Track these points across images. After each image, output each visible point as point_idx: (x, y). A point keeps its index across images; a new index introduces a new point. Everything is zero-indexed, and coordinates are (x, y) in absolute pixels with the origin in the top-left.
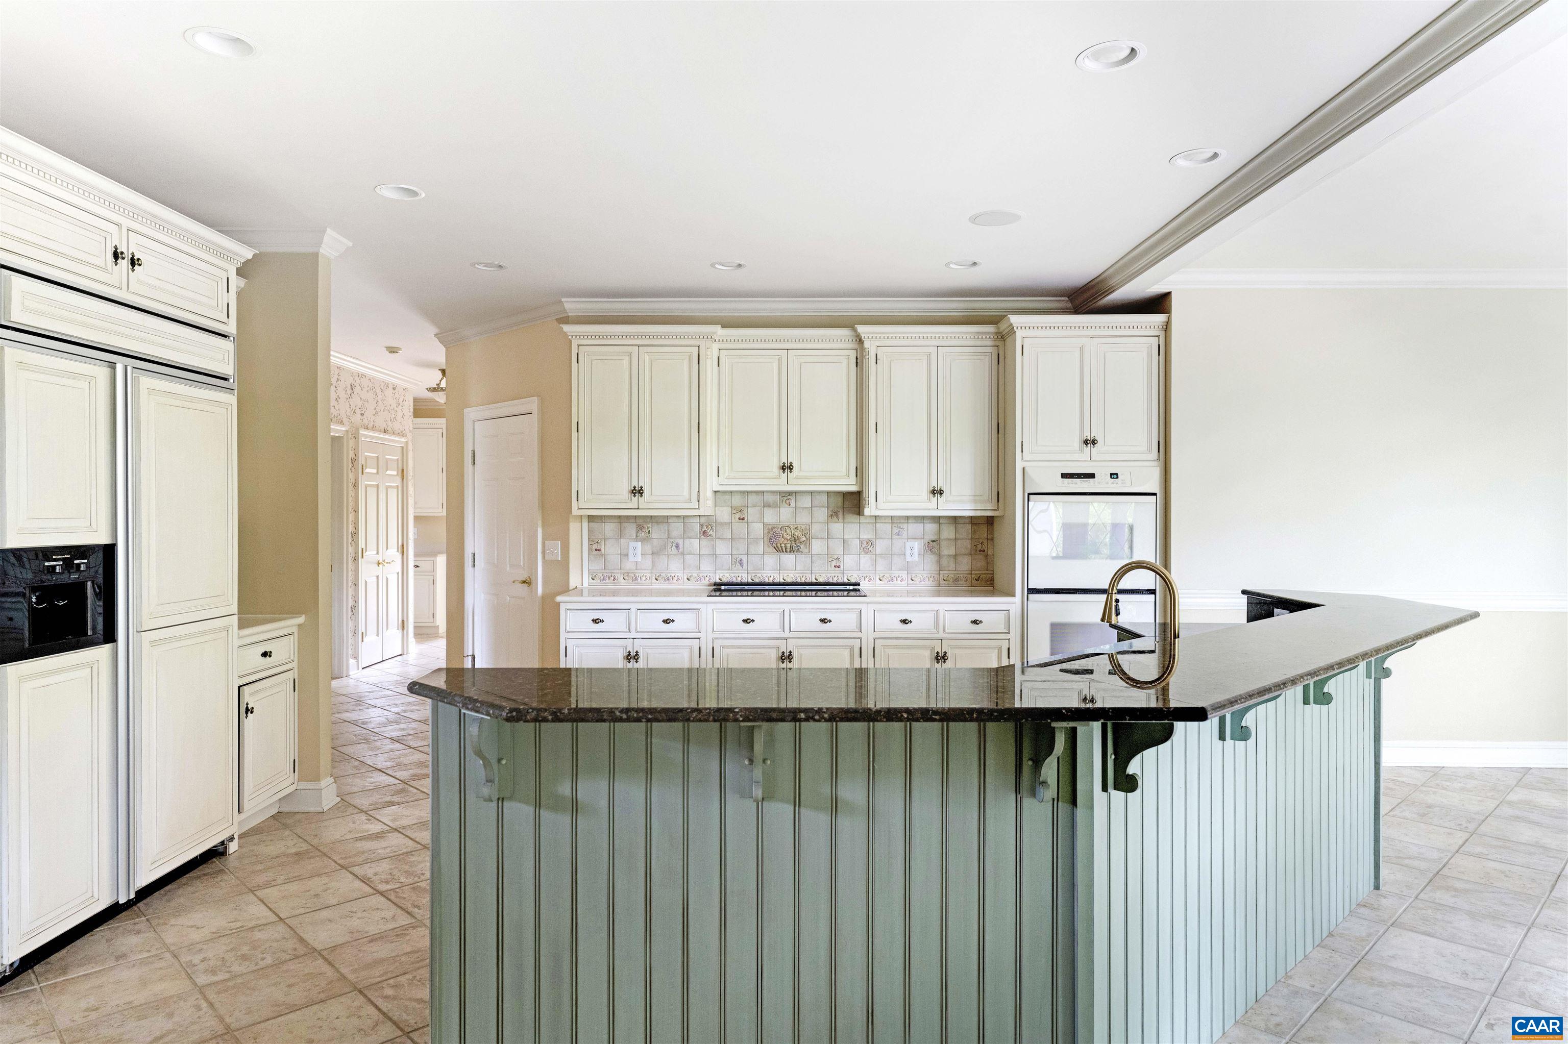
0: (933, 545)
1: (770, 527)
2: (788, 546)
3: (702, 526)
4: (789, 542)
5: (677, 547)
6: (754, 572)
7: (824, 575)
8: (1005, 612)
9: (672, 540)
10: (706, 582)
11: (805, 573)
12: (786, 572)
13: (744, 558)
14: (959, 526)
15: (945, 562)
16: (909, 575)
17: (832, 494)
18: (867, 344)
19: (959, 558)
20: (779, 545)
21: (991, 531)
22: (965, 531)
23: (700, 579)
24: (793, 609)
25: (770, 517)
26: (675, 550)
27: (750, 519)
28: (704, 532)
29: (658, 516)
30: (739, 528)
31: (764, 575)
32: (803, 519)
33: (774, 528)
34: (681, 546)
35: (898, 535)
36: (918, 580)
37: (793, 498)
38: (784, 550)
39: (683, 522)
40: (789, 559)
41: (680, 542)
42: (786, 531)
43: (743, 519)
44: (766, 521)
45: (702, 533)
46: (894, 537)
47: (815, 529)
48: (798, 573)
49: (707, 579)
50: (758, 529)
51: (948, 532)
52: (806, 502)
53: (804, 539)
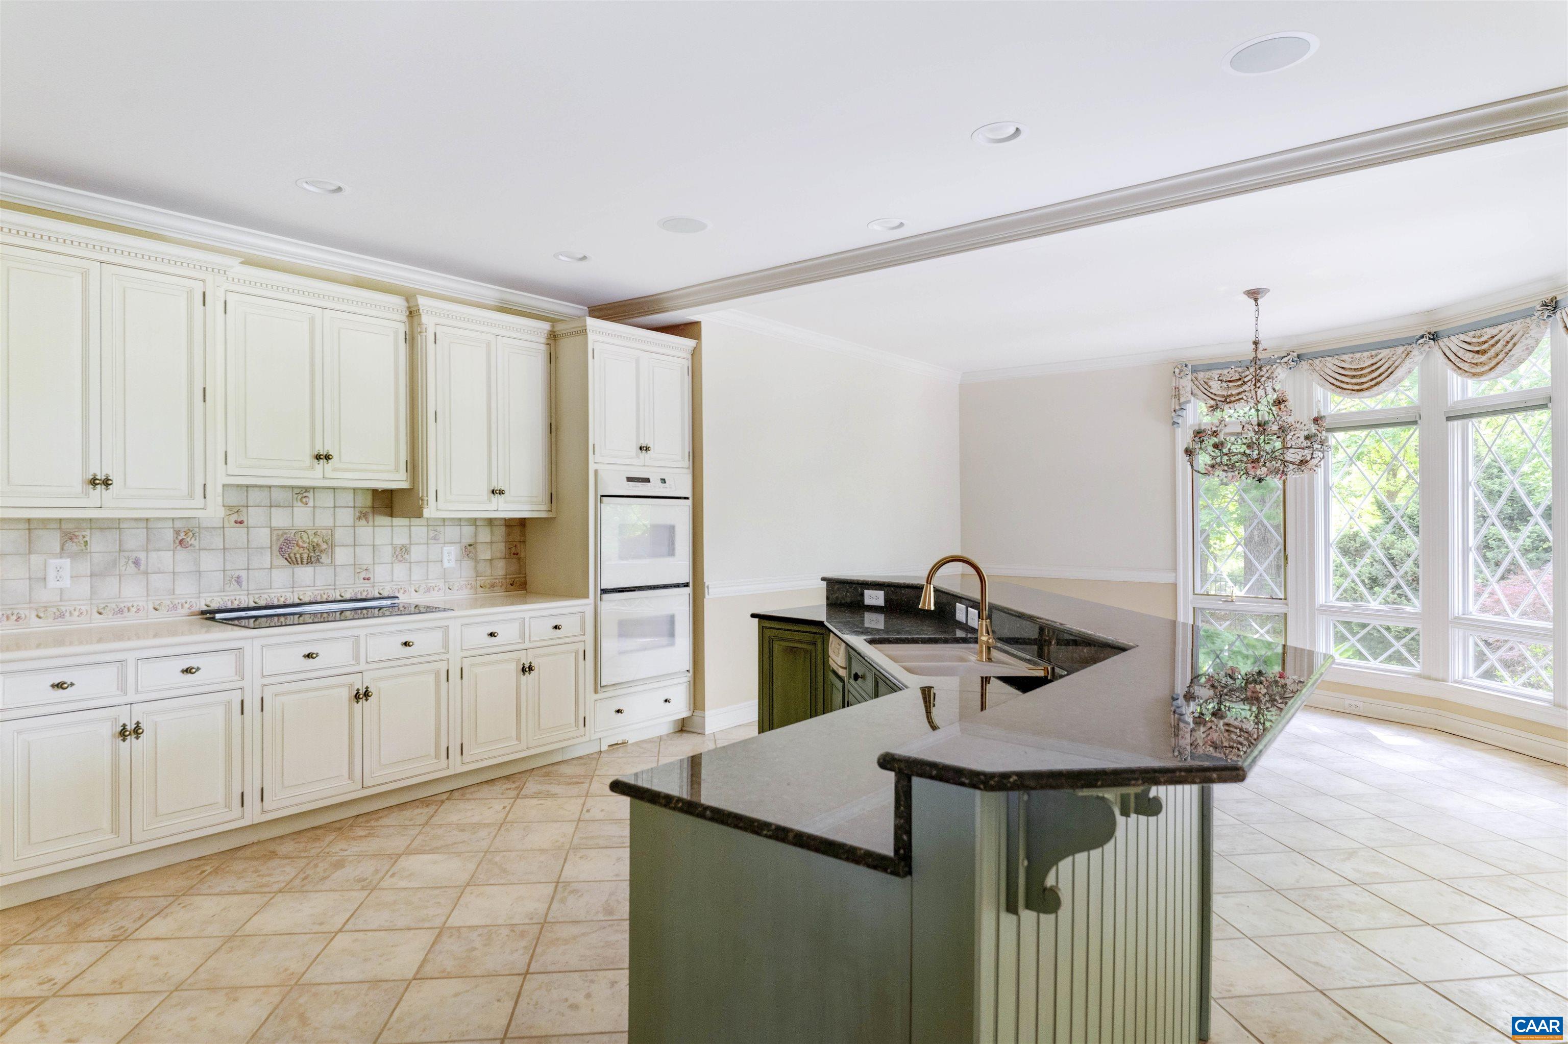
0: (470, 549)
1: (280, 532)
2: (305, 556)
3: (177, 533)
4: (306, 551)
5: (137, 563)
6: (258, 592)
7: (351, 590)
8: (580, 615)
9: (126, 554)
10: (186, 611)
11: (327, 589)
12: (302, 589)
13: (243, 574)
14: (494, 528)
15: (482, 566)
16: (446, 584)
17: (361, 491)
18: (425, 319)
19: (496, 563)
20: (292, 555)
21: (523, 534)
22: (500, 532)
23: (175, 607)
24: (370, 634)
25: (280, 519)
26: (131, 568)
27: (252, 522)
28: (181, 542)
29: (103, 519)
30: (236, 535)
31: (272, 596)
32: (324, 520)
33: (285, 533)
34: (143, 562)
35: (435, 539)
36: (456, 588)
37: (310, 495)
38: (300, 562)
39: (147, 528)
40: (305, 573)
41: (142, 556)
42: (301, 537)
43: (241, 522)
44: (274, 524)
45: (177, 542)
46: (431, 541)
47: (341, 535)
48: (317, 590)
49: (187, 606)
50: (262, 536)
51: (484, 535)
52: (326, 500)
53: (324, 546)
